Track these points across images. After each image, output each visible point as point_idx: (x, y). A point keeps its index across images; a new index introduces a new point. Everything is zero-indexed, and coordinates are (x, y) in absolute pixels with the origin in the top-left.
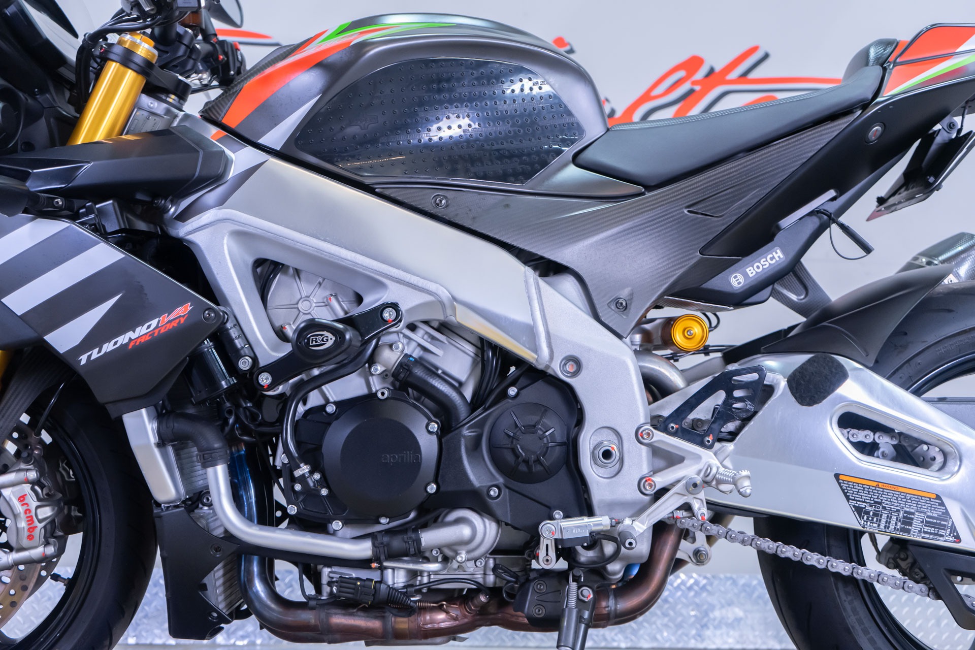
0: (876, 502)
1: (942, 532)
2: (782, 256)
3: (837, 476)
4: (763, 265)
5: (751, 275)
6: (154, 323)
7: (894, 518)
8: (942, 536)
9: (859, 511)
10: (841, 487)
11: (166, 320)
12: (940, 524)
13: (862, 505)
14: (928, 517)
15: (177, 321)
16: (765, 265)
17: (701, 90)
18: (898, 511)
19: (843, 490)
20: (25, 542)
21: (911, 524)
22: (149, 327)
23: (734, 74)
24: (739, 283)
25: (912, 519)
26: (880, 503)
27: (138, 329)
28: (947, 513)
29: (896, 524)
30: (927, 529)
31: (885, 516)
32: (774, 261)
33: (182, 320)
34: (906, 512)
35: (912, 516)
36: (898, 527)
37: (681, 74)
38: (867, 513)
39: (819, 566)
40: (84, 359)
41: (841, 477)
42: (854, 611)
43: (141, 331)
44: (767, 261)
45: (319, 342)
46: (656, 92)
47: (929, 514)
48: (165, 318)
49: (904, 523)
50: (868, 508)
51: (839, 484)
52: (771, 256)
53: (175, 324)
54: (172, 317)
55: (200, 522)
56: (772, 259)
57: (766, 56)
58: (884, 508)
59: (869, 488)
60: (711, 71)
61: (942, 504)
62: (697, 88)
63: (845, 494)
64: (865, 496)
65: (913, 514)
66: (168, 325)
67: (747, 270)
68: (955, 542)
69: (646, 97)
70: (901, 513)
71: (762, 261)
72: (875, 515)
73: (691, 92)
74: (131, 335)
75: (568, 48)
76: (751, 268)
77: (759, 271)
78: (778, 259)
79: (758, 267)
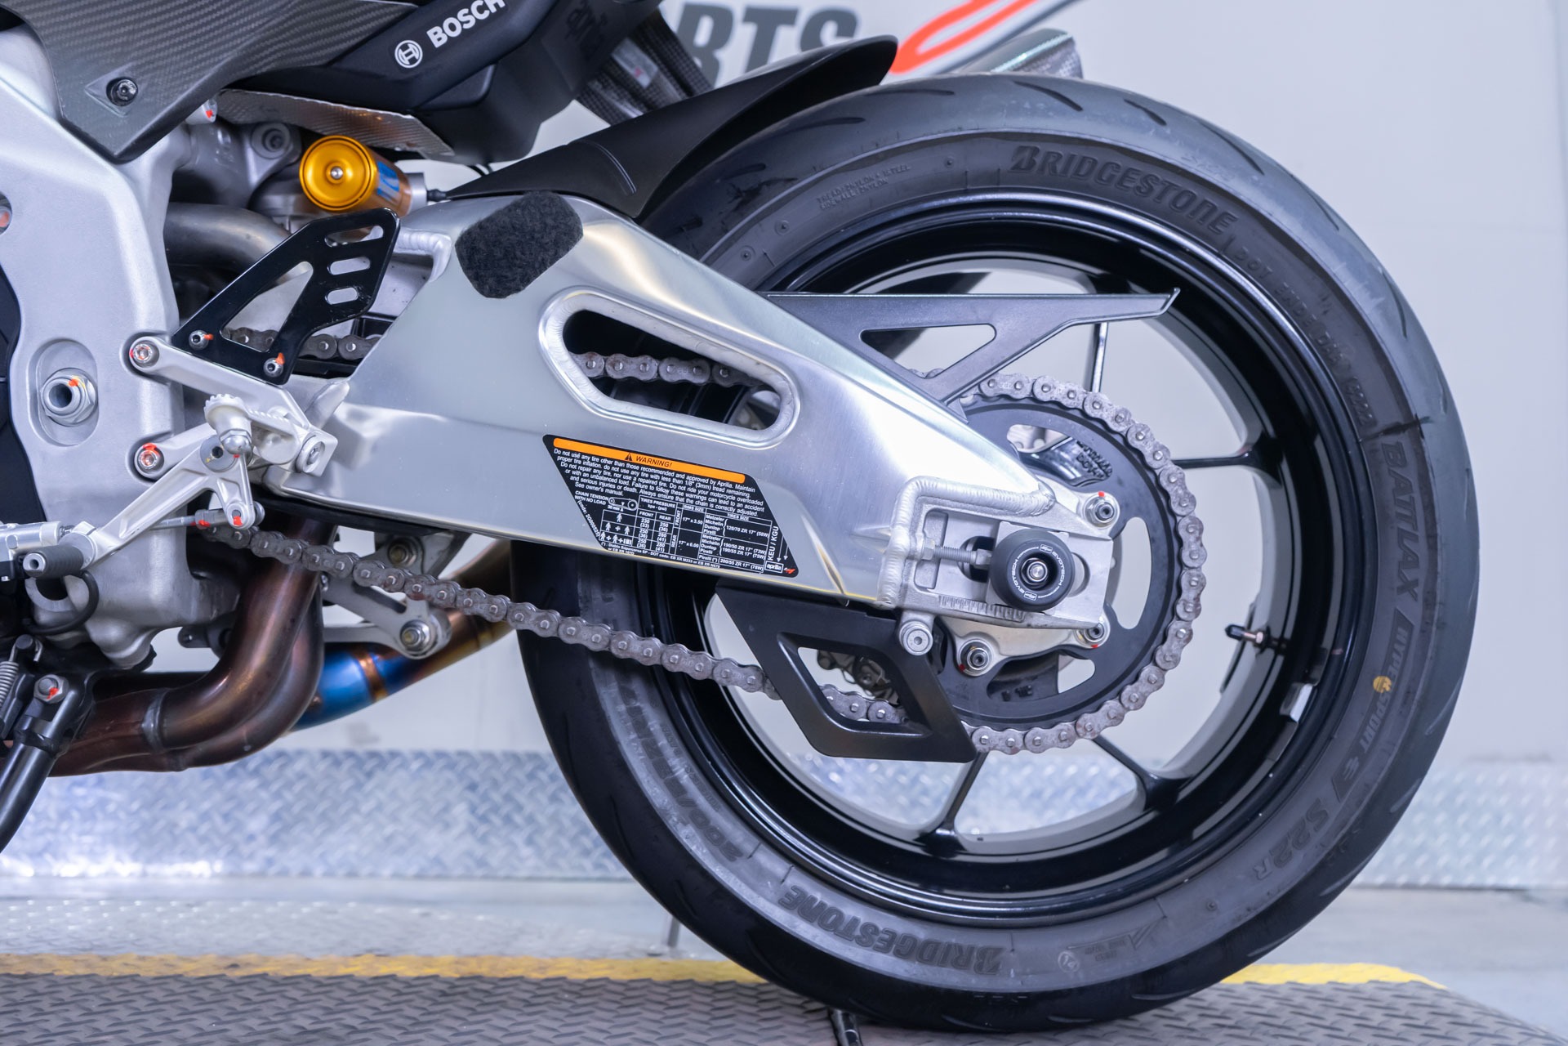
0: (627, 494)
1: (760, 554)
2: (502, 5)
3: (549, 440)
4: (462, 23)
5: (437, 44)
7: (664, 526)
8: (760, 562)
9: (595, 512)
10: (558, 463)
12: (754, 537)
13: (600, 500)
14: (731, 522)
16: (468, 22)
18: (671, 511)
19: (562, 470)
21: (697, 538)
24: (413, 61)
25: (700, 527)
26: (635, 496)
28: (767, 514)
29: (668, 538)
30: (730, 548)
31: (646, 522)
32: (486, 14)
34: (686, 513)
35: (700, 522)
36: (673, 544)
38: (612, 516)
39: (541, 634)
41: (558, 443)
44: (470, 13)
47: (732, 516)
49: (683, 536)
50: (613, 506)
51: (554, 457)
56: (481, 10)
58: (644, 506)
59: (613, 465)
61: (757, 495)
63: (566, 477)
64: (606, 481)
65: (701, 516)
67: (430, 33)
68: (785, 574)
70: (678, 516)
71: (460, 14)
72: (628, 520)
76: (437, 29)
77: (454, 34)
78: (494, 10)
79: (452, 27)
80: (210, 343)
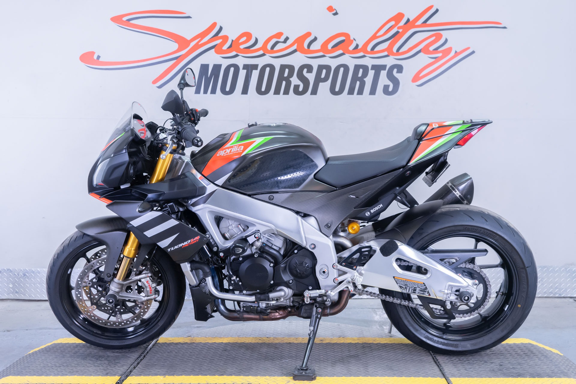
0: (405, 285)
1: (425, 293)
2: (382, 206)
3: (394, 277)
5: (372, 212)
6: (189, 241)
7: (411, 289)
8: (425, 294)
9: (401, 287)
10: (395, 280)
11: (193, 240)
12: (424, 291)
13: (401, 285)
14: (421, 289)
15: (196, 241)
16: (377, 209)
17: (402, 31)
18: (412, 287)
19: (396, 281)
20: (149, 294)
21: (416, 291)
22: (188, 242)
23: (419, 22)
24: (368, 215)
25: (416, 289)
26: (407, 285)
27: (185, 243)
28: (426, 288)
29: (411, 291)
30: (421, 292)
31: (408, 288)
33: (197, 241)
34: (414, 287)
36: (412, 291)
37: (393, 23)
38: (403, 287)
39: (390, 301)
40: (169, 250)
41: (395, 277)
42: (403, 312)
43: (186, 243)
45: (238, 251)
46: (379, 34)
47: (421, 288)
48: (192, 240)
49: (414, 290)
50: (403, 286)
51: (395, 279)
52: (379, 206)
53: (195, 242)
54: (194, 239)
55: (204, 290)
56: (379, 207)
57: (437, 11)
58: (408, 286)
59: (403, 281)
60: (408, 20)
61: (425, 285)
62: (400, 30)
63: (396, 282)
64: (403, 283)
65: (416, 288)
66: (193, 242)
67: (371, 211)
68: (429, 296)
69: (374, 37)
70: (413, 288)
72: (405, 288)
73: (397, 33)
74: (182, 244)
75: (335, 12)
76: (372, 210)
77: (375, 211)
78: (381, 207)
79: (374, 210)
80: (345, 265)
